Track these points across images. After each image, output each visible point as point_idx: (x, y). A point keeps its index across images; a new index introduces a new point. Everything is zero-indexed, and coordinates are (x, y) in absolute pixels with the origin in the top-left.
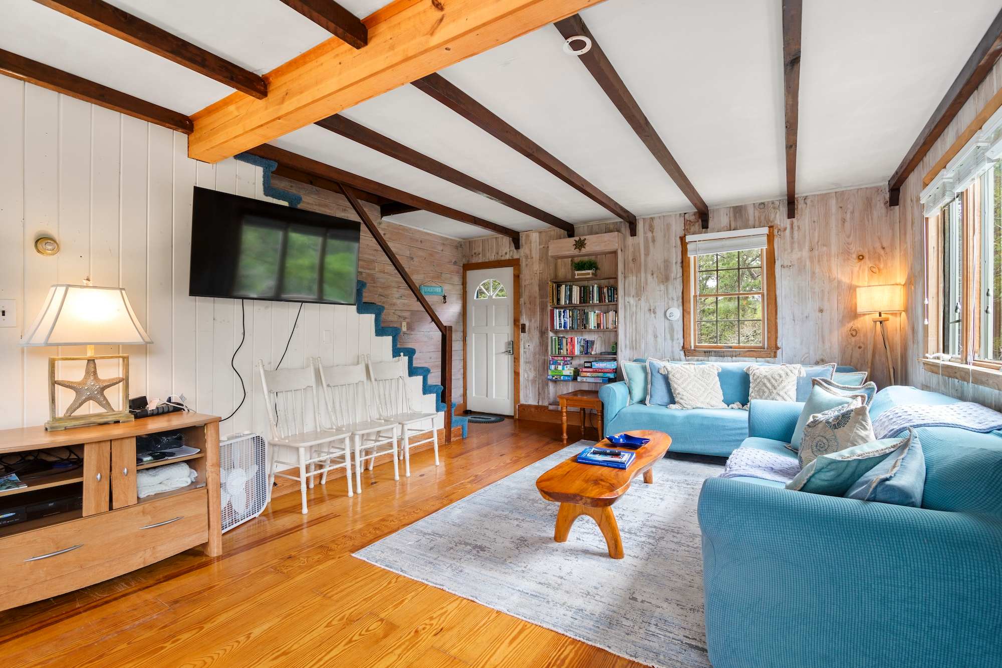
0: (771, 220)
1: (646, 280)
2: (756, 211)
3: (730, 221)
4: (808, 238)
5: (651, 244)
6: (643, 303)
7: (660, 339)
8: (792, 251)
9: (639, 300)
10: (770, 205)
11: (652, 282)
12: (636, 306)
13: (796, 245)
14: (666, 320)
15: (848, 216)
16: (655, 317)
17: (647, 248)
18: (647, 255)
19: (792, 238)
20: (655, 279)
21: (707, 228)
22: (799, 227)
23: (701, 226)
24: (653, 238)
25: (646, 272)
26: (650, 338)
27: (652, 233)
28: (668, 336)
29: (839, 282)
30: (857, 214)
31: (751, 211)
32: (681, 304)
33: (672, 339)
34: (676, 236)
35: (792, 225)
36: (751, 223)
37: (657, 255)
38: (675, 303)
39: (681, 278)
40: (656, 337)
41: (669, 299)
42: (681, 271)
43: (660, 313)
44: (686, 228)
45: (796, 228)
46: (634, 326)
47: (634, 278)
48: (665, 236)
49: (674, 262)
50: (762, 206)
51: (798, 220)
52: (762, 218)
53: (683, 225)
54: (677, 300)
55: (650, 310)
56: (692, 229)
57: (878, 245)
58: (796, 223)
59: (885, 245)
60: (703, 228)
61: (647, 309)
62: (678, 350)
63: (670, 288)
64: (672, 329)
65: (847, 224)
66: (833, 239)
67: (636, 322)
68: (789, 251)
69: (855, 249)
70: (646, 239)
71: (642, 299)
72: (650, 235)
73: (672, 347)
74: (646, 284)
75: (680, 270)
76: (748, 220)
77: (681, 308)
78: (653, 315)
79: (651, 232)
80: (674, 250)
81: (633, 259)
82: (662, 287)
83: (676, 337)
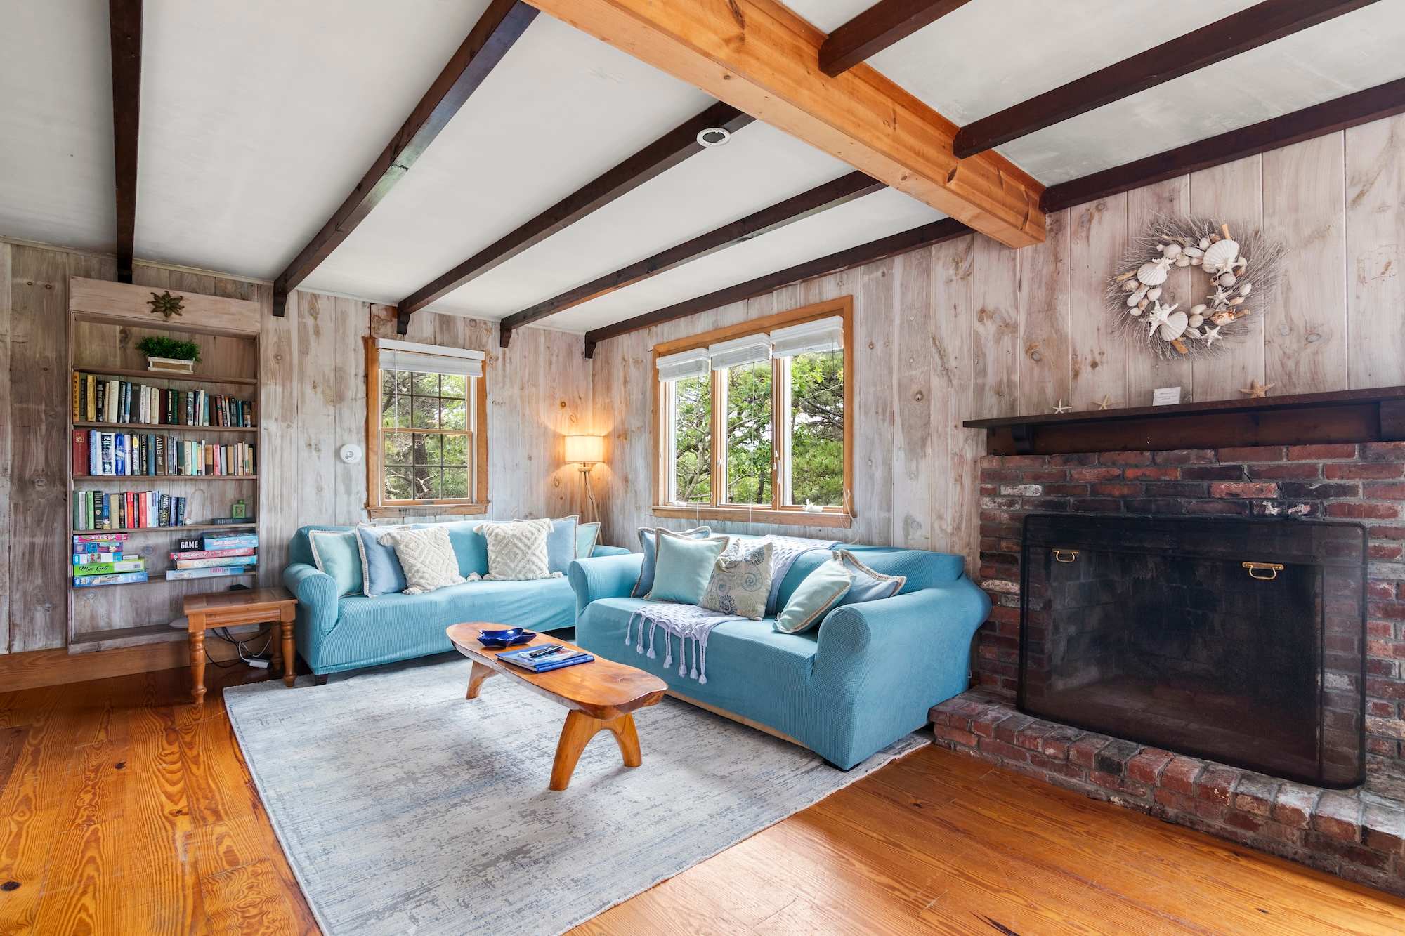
0: (483, 343)
1: (303, 394)
2: (466, 328)
3: (435, 332)
4: (518, 375)
5: (312, 338)
6: (294, 431)
7: (328, 494)
8: (503, 387)
9: (289, 426)
10: (482, 324)
11: (314, 401)
12: (282, 437)
13: (508, 380)
14: (338, 463)
15: (554, 358)
16: (319, 457)
17: (304, 342)
18: (304, 352)
19: (504, 370)
20: (320, 395)
21: (404, 333)
22: (510, 359)
23: (396, 329)
24: (316, 326)
25: (301, 380)
26: (309, 491)
27: (316, 318)
28: (341, 488)
29: (546, 428)
30: (561, 359)
31: (460, 326)
32: (363, 439)
33: (348, 492)
34: (356, 334)
35: (504, 354)
36: (461, 341)
37: (322, 357)
38: (354, 436)
39: (364, 400)
40: (320, 489)
41: (342, 429)
42: (364, 388)
43: (328, 452)
44: (373, 326)
45: (508, 361)
46: (278, 472)
47: (279, 389)
48: (337, 330)
49: (353, 373)
50: (473, 324)
51: (510, 351)
52: (474, 338)
53: (368, 320)
54: (358, 433)
55: (310, 445)
56: (382, 330)
57: (576, 394)
58: (507, 355)
59: (582, 396)
60: (398, 332)
61: (302, 443)
62: (358, 509)
63: (346, 413)
64: (348, 479)
65: (553, 366)
66: (541, 381)
67: (282, 466)
68: (501, 385)
69: (559, 395)
70: (303, 328)
71: (295, 426)
72: (310, 321)
73: (349, 504)
74: (303, 401)
75: (362, 387)
76: (456, 337)
77: (364, 445)
78: (314, 453)
79: (312, 318)
80: (352, 354)
81: (276, 357)
82: (331, 410)
83: (354, 490)
